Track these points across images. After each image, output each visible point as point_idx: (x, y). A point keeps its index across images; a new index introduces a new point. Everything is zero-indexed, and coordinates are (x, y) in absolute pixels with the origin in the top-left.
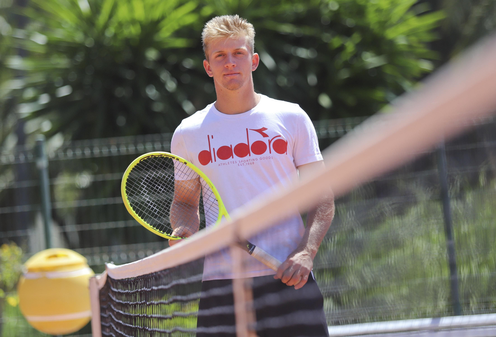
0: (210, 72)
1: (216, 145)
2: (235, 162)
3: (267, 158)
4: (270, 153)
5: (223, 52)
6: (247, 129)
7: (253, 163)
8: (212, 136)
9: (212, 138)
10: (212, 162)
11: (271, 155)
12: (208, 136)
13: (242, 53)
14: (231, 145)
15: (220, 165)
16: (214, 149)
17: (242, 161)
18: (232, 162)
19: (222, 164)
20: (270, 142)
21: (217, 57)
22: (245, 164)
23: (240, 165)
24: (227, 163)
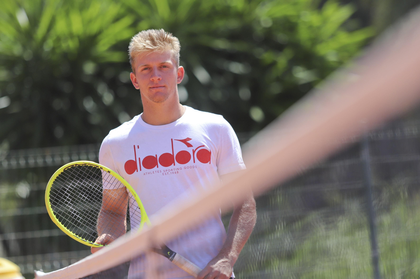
0: (137, 85)
1: (142, 155)
2: (159, 172)
3: (191, 167)
4: (194, 162)
5: (149, 65)
6: (172, 139)
7: (178, 172)
8: (138, 146)
9: (138, 148)
10: (137, 171)
11: (194, 164)
12: (134, 146)
13: (168, 66)
14: (156, 155)
15: (146, 174)
16: (139, 158)
17: (166, 170)
18: (157, 172)
19: (147, 173)
20: (194, 152)
21: (143, 70)
22: (169, 173)
23: (164, 174)
24: (152, 173)
